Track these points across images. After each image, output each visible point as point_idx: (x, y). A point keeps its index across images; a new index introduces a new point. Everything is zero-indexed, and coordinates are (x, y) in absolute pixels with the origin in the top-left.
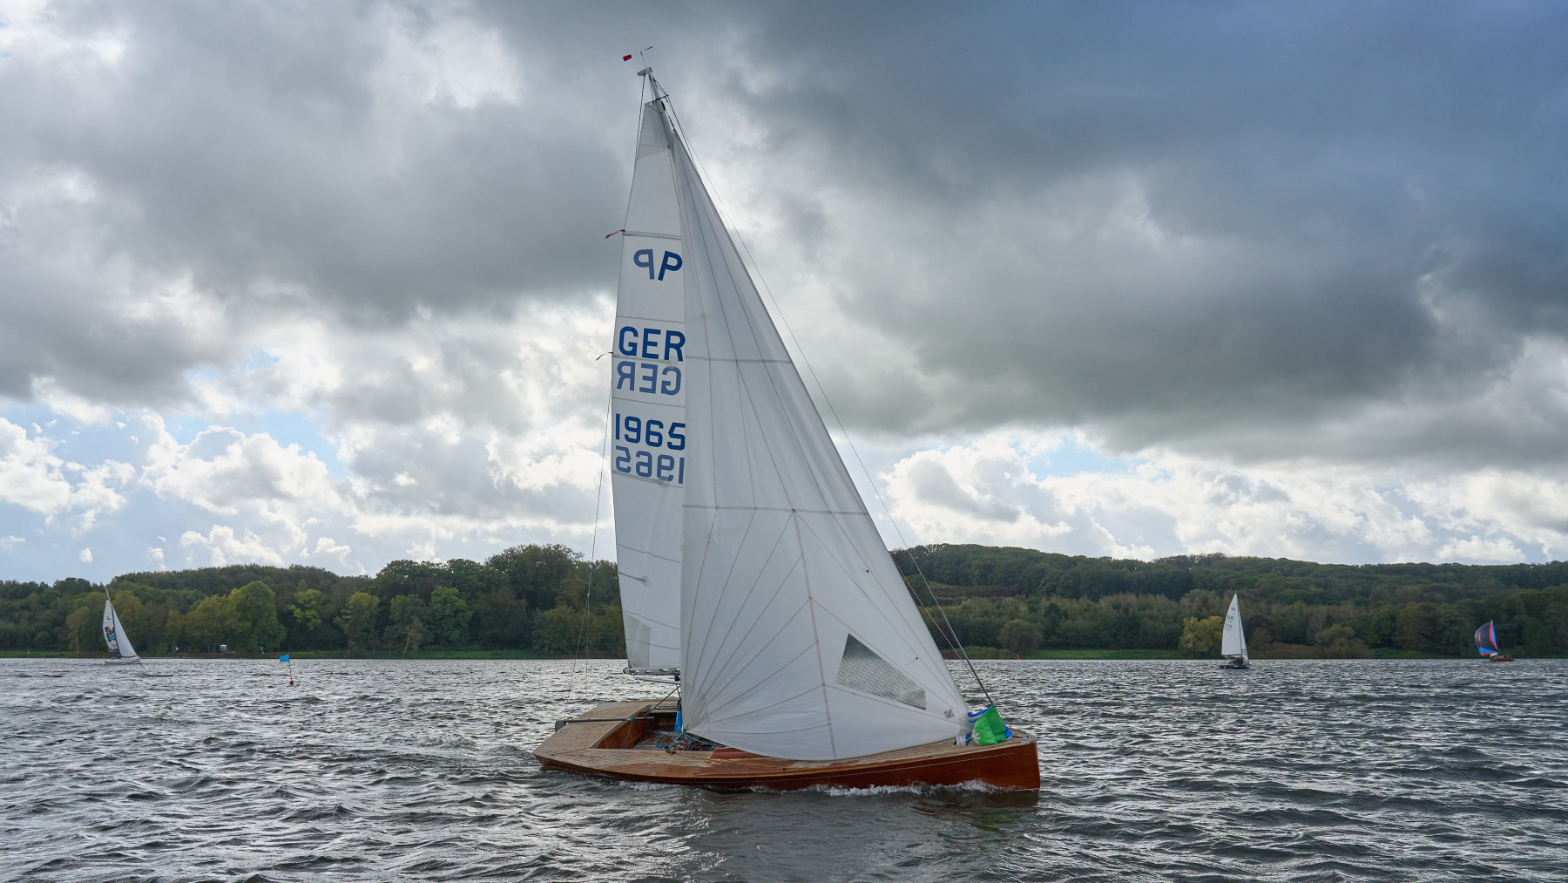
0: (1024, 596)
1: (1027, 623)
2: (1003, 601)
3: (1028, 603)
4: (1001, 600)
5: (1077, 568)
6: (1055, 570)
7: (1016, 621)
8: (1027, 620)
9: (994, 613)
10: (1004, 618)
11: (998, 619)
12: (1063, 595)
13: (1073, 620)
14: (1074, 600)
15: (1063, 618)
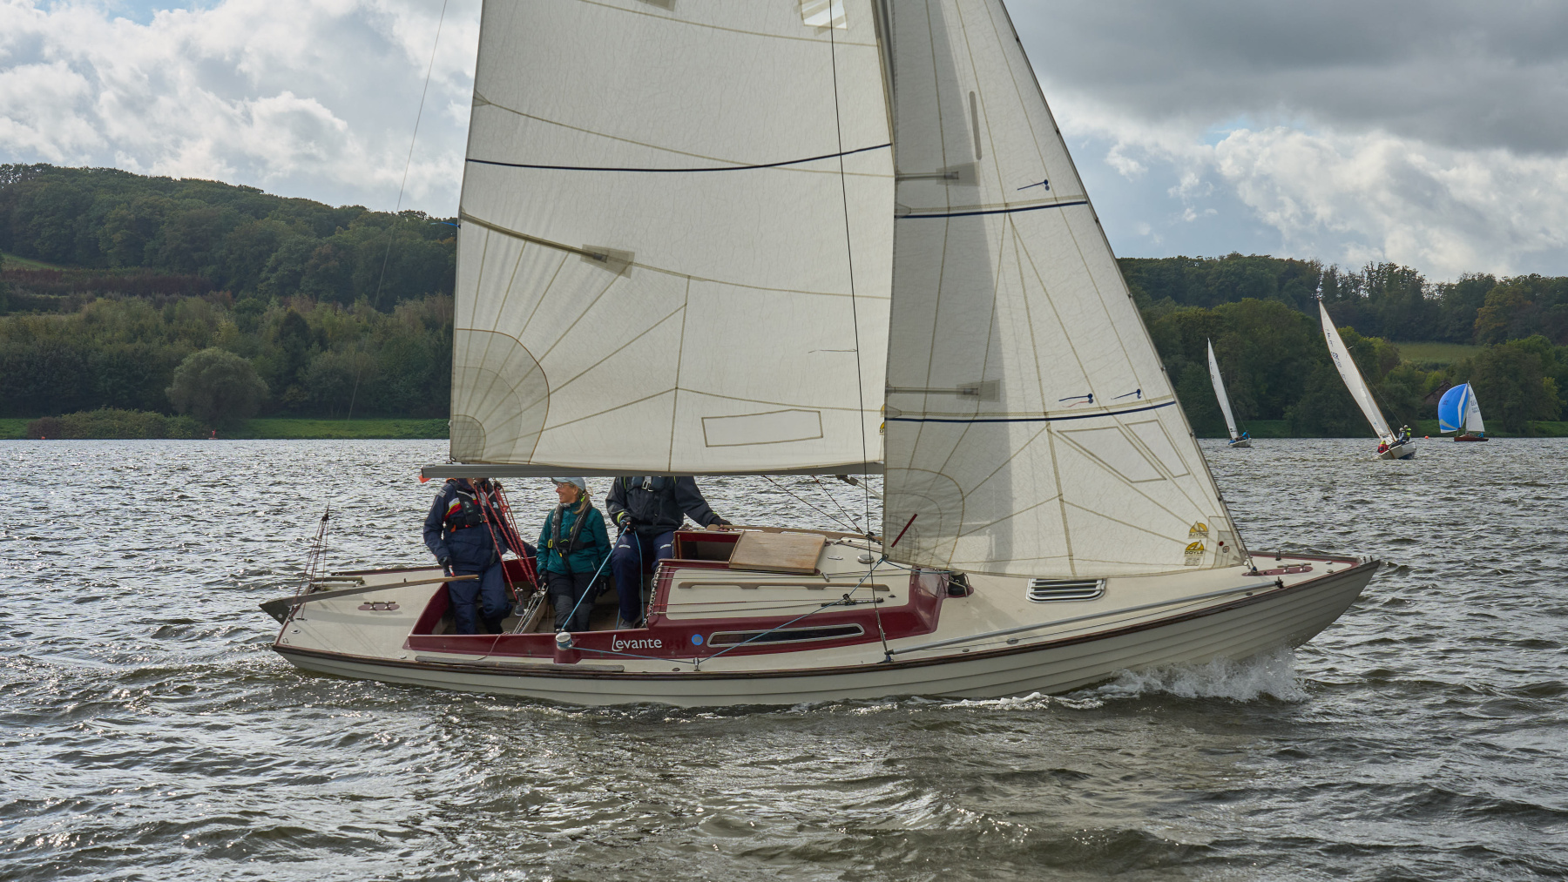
0: (228, 294)
1: (235, 357)
2: (178, 308)
3: (239, 311)
4: (175, 301)
5: (345, 234)
6: (302, 238)
7: (207, 352)
8: (233, 350)
9: (159, 333)
10: (180, 345)
11: (167, 347)
12: (315, 296)
13: (337, 352)
14: (340, 305)
15: (316, 344)
